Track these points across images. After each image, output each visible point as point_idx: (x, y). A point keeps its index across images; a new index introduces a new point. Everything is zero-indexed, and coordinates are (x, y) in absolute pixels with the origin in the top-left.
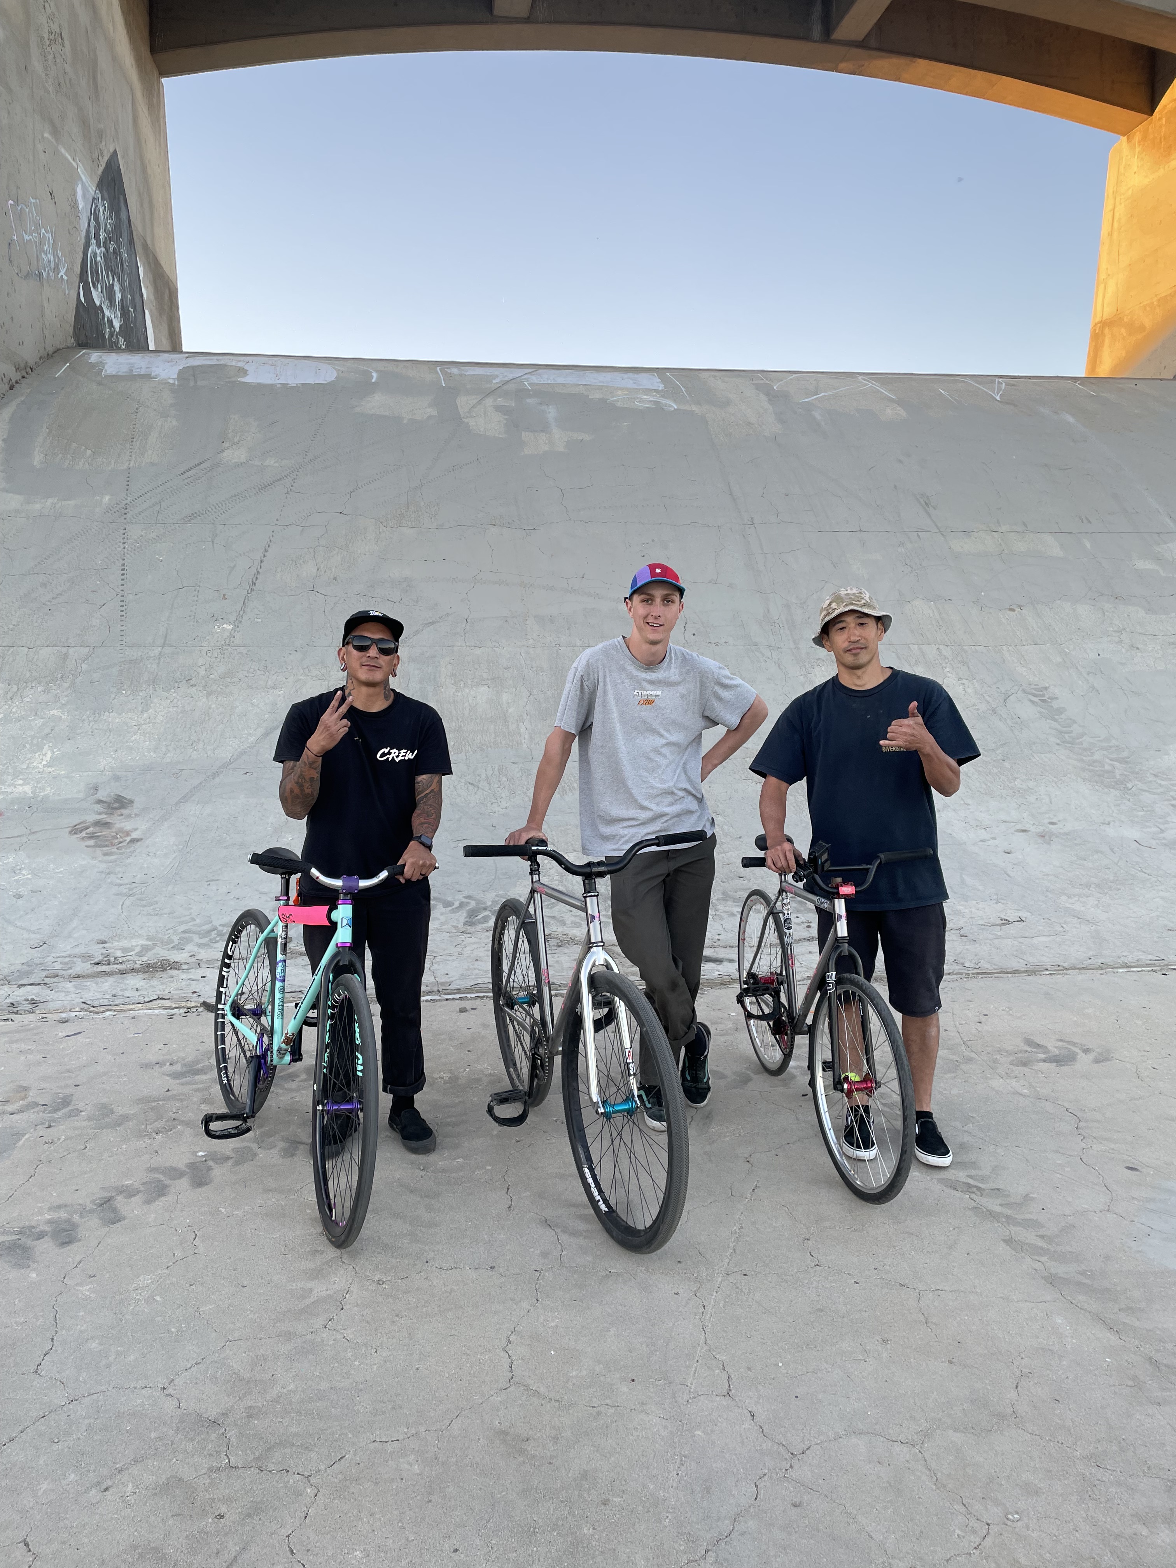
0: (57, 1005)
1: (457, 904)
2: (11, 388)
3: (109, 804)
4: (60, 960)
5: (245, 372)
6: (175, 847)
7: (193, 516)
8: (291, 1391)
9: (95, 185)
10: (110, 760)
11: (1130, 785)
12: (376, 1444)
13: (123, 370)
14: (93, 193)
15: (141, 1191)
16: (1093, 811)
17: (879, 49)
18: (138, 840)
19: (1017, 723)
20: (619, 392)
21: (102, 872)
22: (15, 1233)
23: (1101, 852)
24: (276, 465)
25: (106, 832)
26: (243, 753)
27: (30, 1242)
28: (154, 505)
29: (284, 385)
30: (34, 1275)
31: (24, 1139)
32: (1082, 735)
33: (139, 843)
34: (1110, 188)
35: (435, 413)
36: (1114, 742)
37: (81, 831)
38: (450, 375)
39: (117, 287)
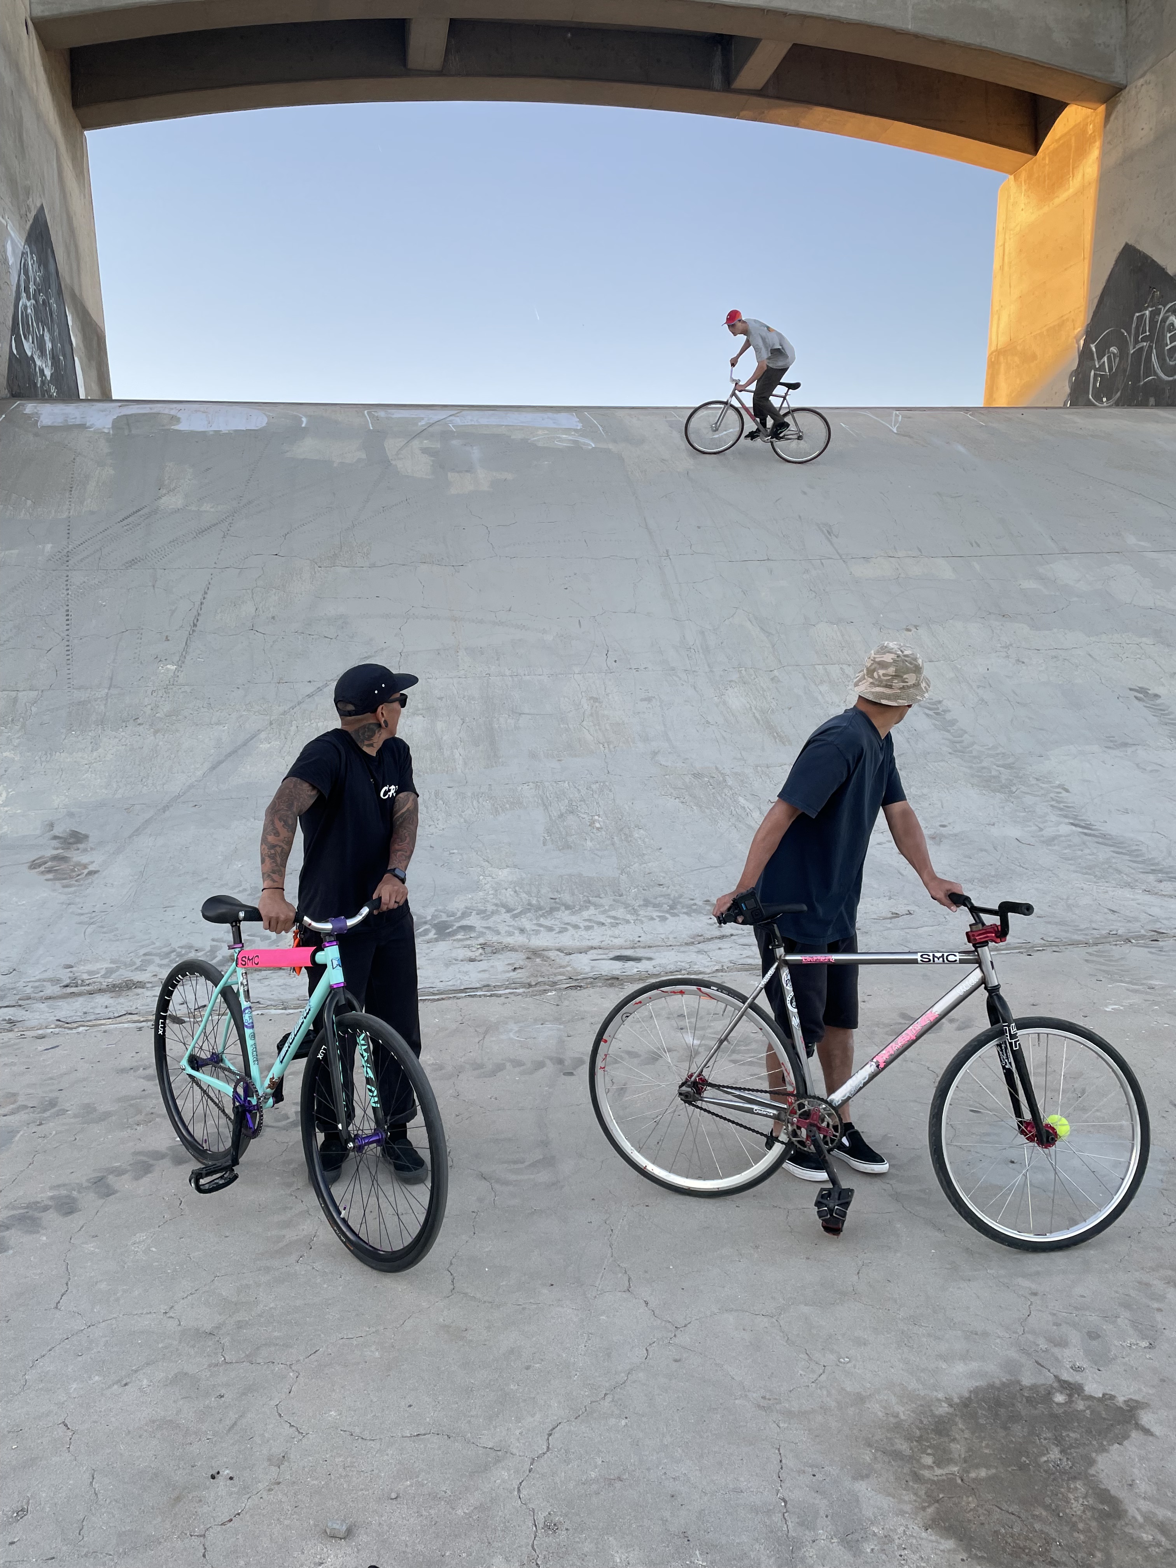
0: (34, 1023)
3: (65, 839)
4: (31, 984)
5: (177, 420)
6: (131, 878)
7: (133, 562)
8: (272, 1308)
9: (24, 241)
10: (63, 798)
11: (1014, 789)
12: (344, 1340)
13: (59, 421)
14: (22, 248)
15: (129, 1171)
16: (980, 814)
17: (778, 98)
18: (96, 872)
19: (913, 735)
20: (540, 432)
21: (62, 903)
22: (22, 1208)
23: (986, 850)
24: (212, 510)
25: (64, 866)
26: (191, 786)
27: (37, 1215)
28: (95, 552)
29: (217, 432)
30: (45, 1238)
31: (19, 1135)
32: (973, 743)
33: (96, 875)
34: (999, 226)
35: (364, 456)
36: (1000, 750)
37: (40, 866)
38: (378, 418)
39: (47, 337)
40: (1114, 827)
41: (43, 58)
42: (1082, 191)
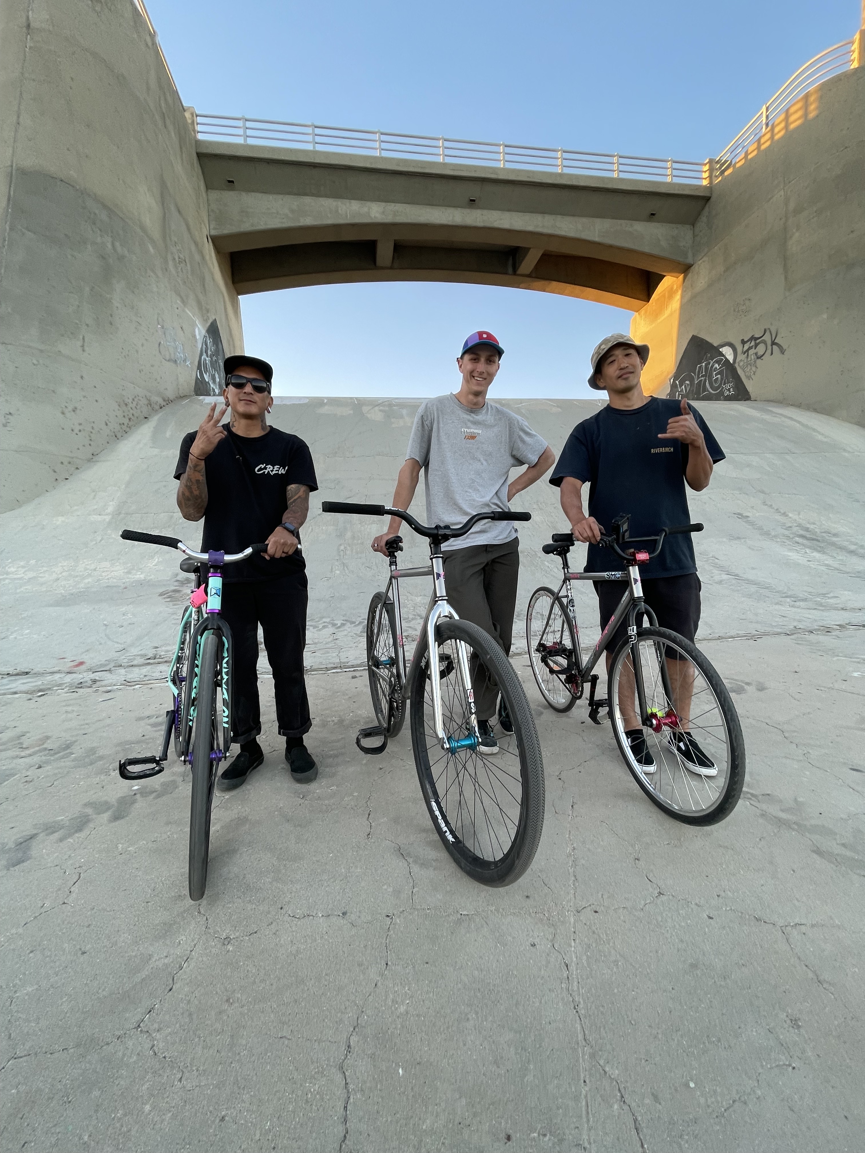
0: (109, 682)
1: (357, 623)
2: (161, 408)
3: (182, 581)
4: (127, 658)
9: (205, 331)
14: (204, 334)
17: (536, 278)
25: (177, 595)
35: (352, 412)
37: (164, 595)
39: (217, 376)
40: (751, 575)
41: (216, 256)
42: (671, 314)
